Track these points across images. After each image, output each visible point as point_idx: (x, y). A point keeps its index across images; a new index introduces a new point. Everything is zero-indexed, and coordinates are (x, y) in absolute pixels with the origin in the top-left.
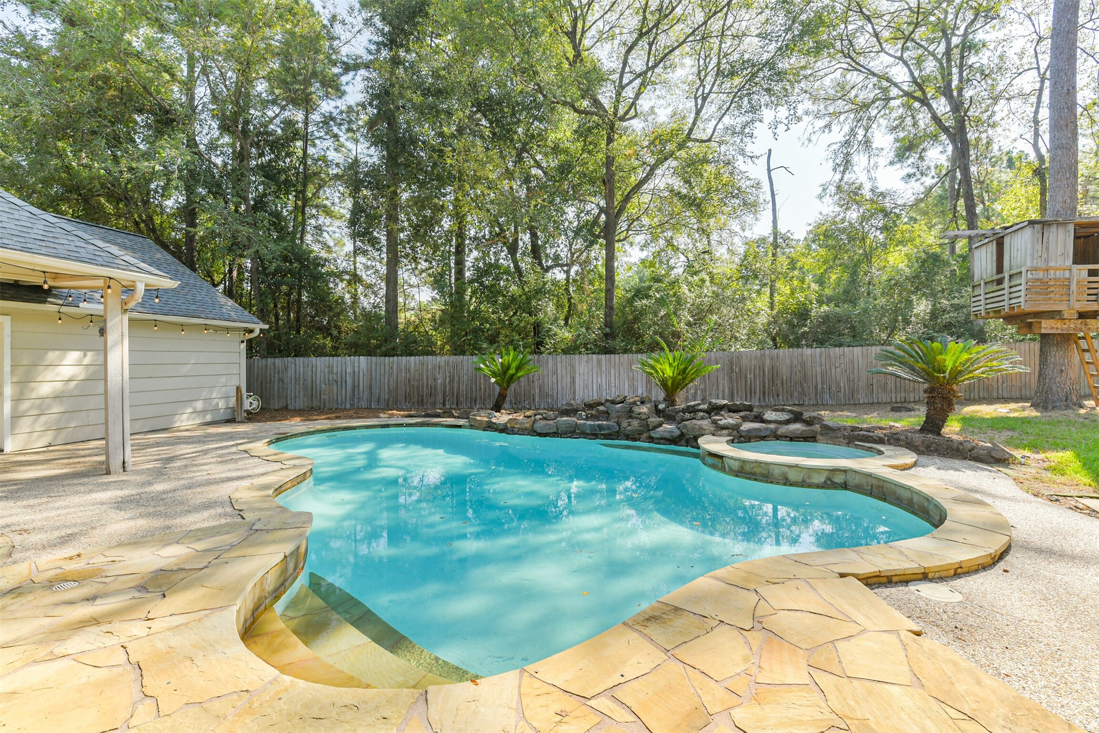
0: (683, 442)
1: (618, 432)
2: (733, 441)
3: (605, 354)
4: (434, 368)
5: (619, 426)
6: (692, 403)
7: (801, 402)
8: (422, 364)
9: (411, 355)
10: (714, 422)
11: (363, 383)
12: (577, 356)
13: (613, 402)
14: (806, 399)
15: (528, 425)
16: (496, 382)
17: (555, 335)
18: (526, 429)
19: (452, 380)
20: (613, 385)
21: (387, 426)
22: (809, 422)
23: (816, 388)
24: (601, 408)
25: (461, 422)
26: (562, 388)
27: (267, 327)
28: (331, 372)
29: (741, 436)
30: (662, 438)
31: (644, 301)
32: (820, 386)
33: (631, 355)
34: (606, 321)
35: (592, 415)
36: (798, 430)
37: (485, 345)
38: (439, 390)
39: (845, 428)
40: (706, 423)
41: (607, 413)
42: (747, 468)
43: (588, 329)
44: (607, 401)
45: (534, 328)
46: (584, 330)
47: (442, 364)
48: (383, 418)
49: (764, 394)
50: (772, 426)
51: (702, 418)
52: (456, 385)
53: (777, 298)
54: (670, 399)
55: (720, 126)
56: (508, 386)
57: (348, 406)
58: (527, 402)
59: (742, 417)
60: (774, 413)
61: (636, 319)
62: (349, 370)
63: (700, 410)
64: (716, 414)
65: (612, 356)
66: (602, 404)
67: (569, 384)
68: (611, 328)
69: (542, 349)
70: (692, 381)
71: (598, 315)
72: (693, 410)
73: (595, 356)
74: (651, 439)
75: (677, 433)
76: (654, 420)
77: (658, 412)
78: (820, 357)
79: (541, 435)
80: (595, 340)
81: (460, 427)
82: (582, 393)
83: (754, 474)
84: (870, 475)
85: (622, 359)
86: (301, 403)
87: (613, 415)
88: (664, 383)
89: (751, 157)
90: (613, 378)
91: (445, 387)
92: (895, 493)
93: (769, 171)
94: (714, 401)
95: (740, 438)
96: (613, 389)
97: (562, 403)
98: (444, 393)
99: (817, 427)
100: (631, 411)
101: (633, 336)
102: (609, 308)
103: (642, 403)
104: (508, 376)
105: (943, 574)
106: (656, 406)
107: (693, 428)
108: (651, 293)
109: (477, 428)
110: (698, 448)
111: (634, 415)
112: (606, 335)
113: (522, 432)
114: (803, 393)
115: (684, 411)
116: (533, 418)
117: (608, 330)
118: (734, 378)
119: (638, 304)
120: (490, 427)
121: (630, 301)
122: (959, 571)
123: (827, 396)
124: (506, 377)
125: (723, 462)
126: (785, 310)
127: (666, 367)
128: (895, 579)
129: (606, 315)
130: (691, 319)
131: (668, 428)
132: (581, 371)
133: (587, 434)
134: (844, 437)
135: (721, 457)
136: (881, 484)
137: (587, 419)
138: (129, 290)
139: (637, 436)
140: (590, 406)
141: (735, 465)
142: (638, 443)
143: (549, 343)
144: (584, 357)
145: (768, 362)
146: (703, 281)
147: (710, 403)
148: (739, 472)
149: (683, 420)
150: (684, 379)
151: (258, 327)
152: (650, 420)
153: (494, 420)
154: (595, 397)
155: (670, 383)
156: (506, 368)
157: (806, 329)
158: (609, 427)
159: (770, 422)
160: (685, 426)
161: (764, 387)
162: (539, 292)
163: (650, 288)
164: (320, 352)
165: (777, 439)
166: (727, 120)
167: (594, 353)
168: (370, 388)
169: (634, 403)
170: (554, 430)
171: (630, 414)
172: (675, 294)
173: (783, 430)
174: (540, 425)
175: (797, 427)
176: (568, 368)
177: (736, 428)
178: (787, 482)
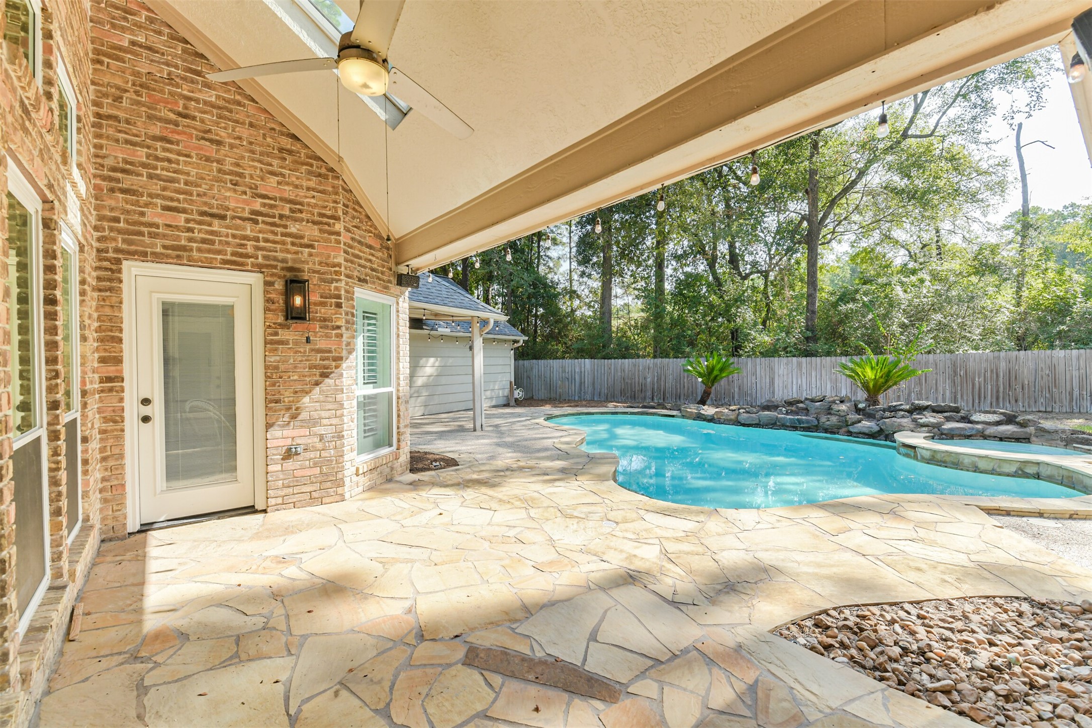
0: (882, 437)
1: (816, 426)
2: (933, 438)
3: (806, 356)
4: (644, 369)
5: (818, 421)
6: (894, 404)
8: (635, 365)
9: (625, 358)
10: (915, 420)
11: (588, 380)
12: (776, 359)
13: (813, 401)
15: (733, 417)
16: (702, 382)
17: (754, 339)
18: (731, 420)
19: (659, 379)
20: (814, 386)
21: (616, 413)
22: (1023, 425)
23: (1071, 394)
24: (801, 405)
25: (674, 413)
26: (761, 388)
27: (527, 338)
28: (564, 371)
29: (942, 434)
30: (860, 433)
31: (850, 306)
32: (1076, 393)
33: (833, 358)
34: (807, 325)
35: (792, 411)
36: (1008, 431)
37: (688, 350)
38: (648, 387)
39: (1064, 431)
40: (906, 421)
41: (807, 409)
42: (938, 457)
43: (788, 333)
44: (806, 399)
45: (732, 333)
46: (783, 334)
47: (651, 365)
48: (611, 407)
50: (979, 426)
51: (903, 417)
52: (662, 383)
53: (1025, 293)
54: (872, 399)
55: (944, 119)
56: (713, 385)
57: (577, 398)
58: (726, 400)
59: (945, 417)
60: (983, 415)
61: (841, 322)
62: (577, 370)
63: (902, 410)
64: (918, 414)
65: (814, 358)
66: (802, 402)
67: (768, 385)
68: (813, 331)
69: (741, 352)
70: (895, 384)
71: (798, 320)
72: (894, 410)
73: (794, 359)
74: (850, 433)
75: (877, 428)
76: (853, 417)
77: (858, 411)
78: (1078, 360)
79: (744, 425)
80: (795, 344)
81: (673, 416)
82: (781, 393)
83: (945, 462)
84: (1060, 467)
85: (824, 361)
86: (542, 394)
87: (812, 411)
88: (865, 386)
89: (987, 144)
90: (814, 380)
91: (653, 384)
92: (1082, 482)
93: (1018, 148)
94: (917, 402)
95: (939, 434)
96: (814, 390)
97: (762, 400)
98: (653, 389)
99: (1031, 429)
100: (830, 408)
101: (838, 338)
102: (811, 311)
103: (842, 402)
104: (712, 377)
105: (1058, 516)
106: (856, 406)
107: (892, 425)
108: (858, 297)
109: (688, 418)
110: (894, 441)
111: (832, 412)
112: (807, 339)
113: (728, 422)
114: (1052, 399)
115: (884, 410)
116: (737, 412)
117: (809, 334)
119: (843, 308)
120: (700, 417)
121: (835, 305)
122: (1075, 516)
124: (711, 378)
125: (915, 452)
126: (1037, 306)
127: (868, 370)
128: (1012, 513)
129: (807, 319)
130: (906, 321)
131: (867, 425)
132: (781, 372)
133: (787, 426)
134: (1062, 440)
135: (914, 448)
136: (1071, 474)
137: (787, 413)
138: (485, 322)
139: (836, 430)
140: (790, 403)
141: (927, 454)
142: (837, 436)
143: (749, 346)
144: (784, 360)
145: (1003, 365)
146: (922, 281)
147: (912, 404)
148: (930, 460)
149: (883, 418)
150: (887, 381)
151: (522, 338)
152: (850, 416)
153: (702, 412)
154: (795, 396)
155: (871, 385)
156: (710, 370)
157: (1064, 327)
158: (808, 422)
159: (978, 423)
160: (885, 423)
161: (998, 391)
162: (739, 300)
163: (857, 291)
164: (553, 356)
165: (985, 439)
166: (952, 113)
167: (794, 356)
168: (593, 384)
169: (834, 402)
170: (757, 422)
171: (829, 411)
172: (886, 296)
173: (991, 430)
174: (744, 417)
175: (1010, 429)
176: (768, 369)
177: (938, 426)
178: (976, 470)
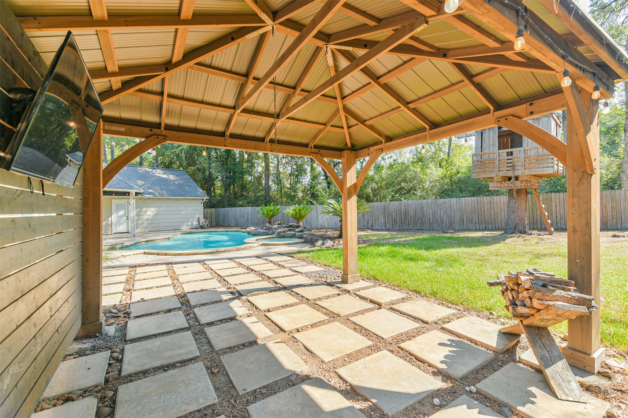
7: (421, 228)
14: (424, 226)
23: (429, 221)
32: (431, 220)
49: (402, 223)
62: (246, 212)
78: (432, 204)
114: (422, 223)
118: (386, 215)
123: (435, 225)
145: (403, 207)
161: (402, 220)
